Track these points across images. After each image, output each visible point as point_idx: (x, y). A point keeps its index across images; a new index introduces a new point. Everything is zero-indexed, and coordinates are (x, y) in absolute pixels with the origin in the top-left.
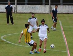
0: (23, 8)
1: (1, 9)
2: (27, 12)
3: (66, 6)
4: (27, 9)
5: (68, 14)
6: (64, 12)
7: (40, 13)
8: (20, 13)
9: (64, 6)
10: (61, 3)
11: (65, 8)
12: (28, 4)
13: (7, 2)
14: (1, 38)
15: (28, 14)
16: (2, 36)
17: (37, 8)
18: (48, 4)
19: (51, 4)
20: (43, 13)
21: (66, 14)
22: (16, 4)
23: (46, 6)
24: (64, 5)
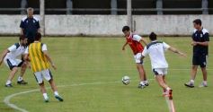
0: (60, 23)
1: (4, 26)
2: (70, 33)
3: (172, 16)
4: (72, 25)
5: (177, 36)
6: (167, 33)
7: (106, 36)
8: (53, 36)
9: (167, 17)
10: (157, 9)
11: (170, 23)
12: (74, 13)
13: (19, 9)
14: (5, 101)
15: (74, 39)
16: (6, 95)
17: (98, 23)
18: (125, 13)
19: (133, 13)
20: (113, 36)
21: (171, 36)
22: (42, 12)
23: (121, 17)
24: (165, 13)
